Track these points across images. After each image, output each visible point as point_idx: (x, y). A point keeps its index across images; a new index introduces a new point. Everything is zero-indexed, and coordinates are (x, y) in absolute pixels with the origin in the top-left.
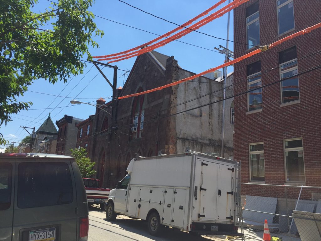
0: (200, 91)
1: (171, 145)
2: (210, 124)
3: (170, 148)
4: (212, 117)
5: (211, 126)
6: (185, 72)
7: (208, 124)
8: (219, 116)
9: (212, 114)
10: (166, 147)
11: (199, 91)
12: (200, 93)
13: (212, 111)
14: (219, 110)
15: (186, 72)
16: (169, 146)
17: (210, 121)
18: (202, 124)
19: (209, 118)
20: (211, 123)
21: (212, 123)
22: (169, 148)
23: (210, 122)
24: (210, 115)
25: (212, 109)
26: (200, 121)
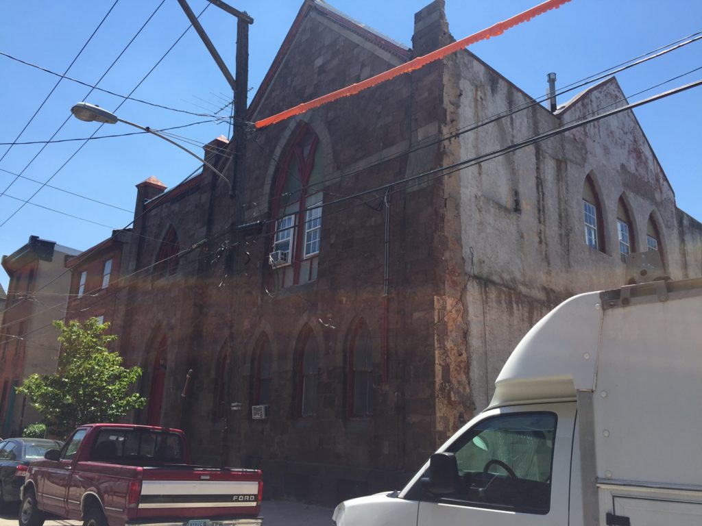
0: (513, 129)
1: (449, 297)
2: (540, 238)
3: (449, 307)
4: (545, 218)
5: (544, 245)
6: (472, 62)
7: (537, 239)
8: (560, 216)
9: (544, 207)
10: (437, 305)
11: (510, 130)
12: (513, 136)
13: (543, 200)
14: (560, 200)
15: (475, 63)
16: (445, 301)
17: (540, 230)
18: (522, 237)
19: (536, 221)
20: (543, 238)
21: (545, 238)
22: (444, 308)
23: (540, 233)
24: (539, 210)
25: (543, 194)
26: (518, 225)
